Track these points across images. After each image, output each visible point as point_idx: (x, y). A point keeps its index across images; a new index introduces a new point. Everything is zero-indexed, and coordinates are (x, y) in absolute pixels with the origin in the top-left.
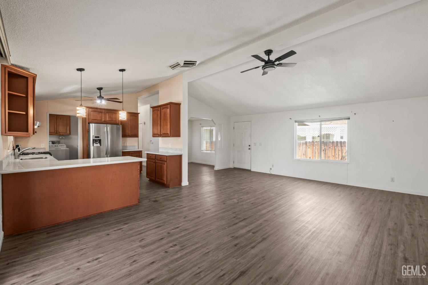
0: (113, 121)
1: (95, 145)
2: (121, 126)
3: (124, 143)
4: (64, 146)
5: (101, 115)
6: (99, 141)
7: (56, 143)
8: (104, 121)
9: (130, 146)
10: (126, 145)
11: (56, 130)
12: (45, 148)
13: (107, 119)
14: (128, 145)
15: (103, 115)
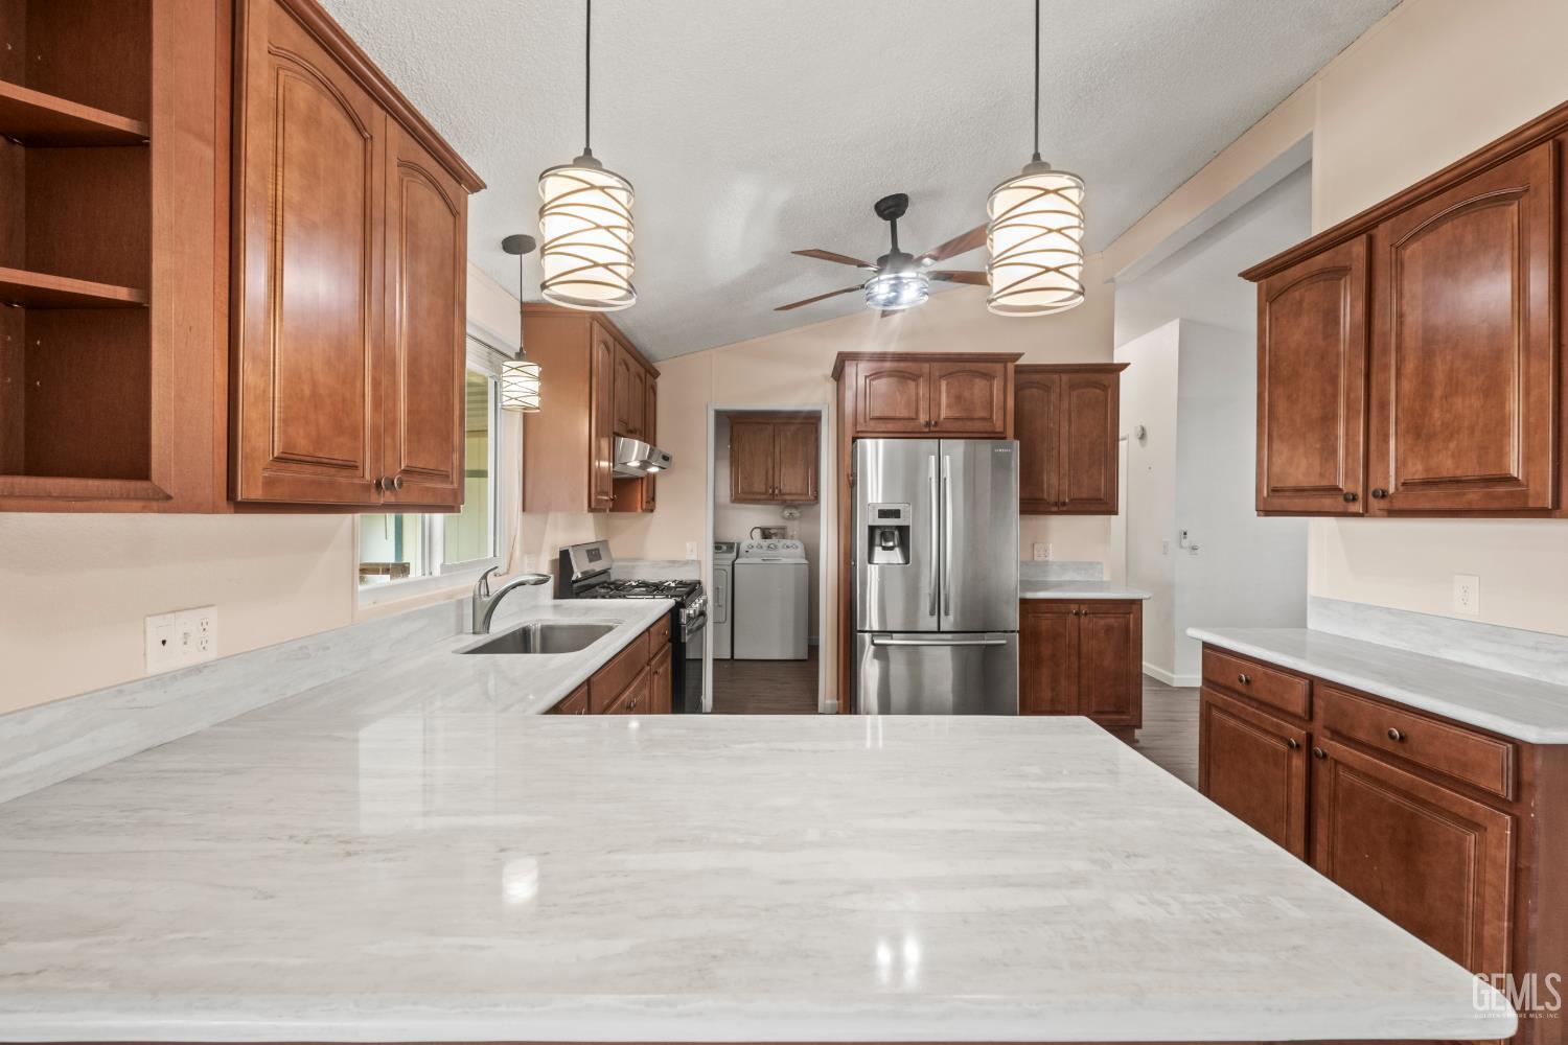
0: (972, 419)
1: (880, 556)
2: (1017, 444)
3: (1031, 544)
4: (797, 547)
5: (913, 392)
6: (900, 534)
7: (775, 534)
8: (928, 424)
9: (1064, 566)
10: (1042, 558)
11: (770, 483)
12: (699, 562)
13: (943, 414)
14: (1051, 558)
15: (923, 390)
